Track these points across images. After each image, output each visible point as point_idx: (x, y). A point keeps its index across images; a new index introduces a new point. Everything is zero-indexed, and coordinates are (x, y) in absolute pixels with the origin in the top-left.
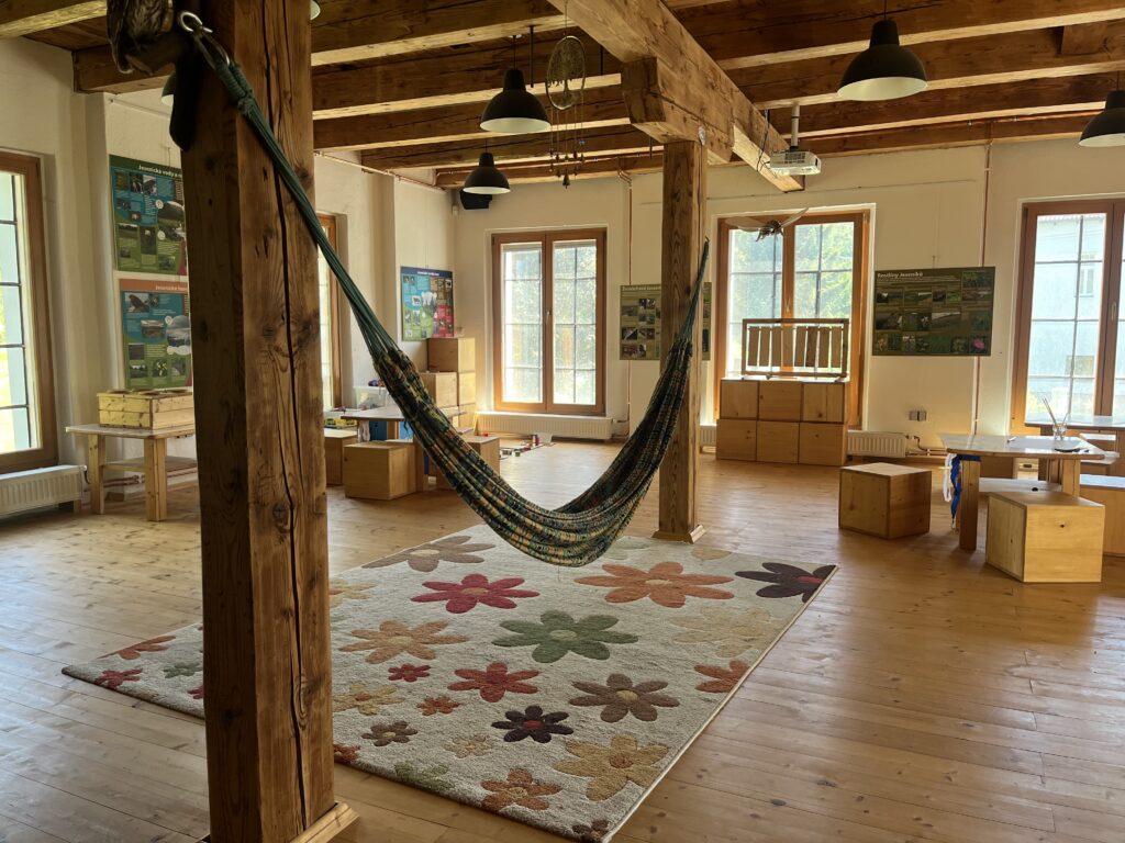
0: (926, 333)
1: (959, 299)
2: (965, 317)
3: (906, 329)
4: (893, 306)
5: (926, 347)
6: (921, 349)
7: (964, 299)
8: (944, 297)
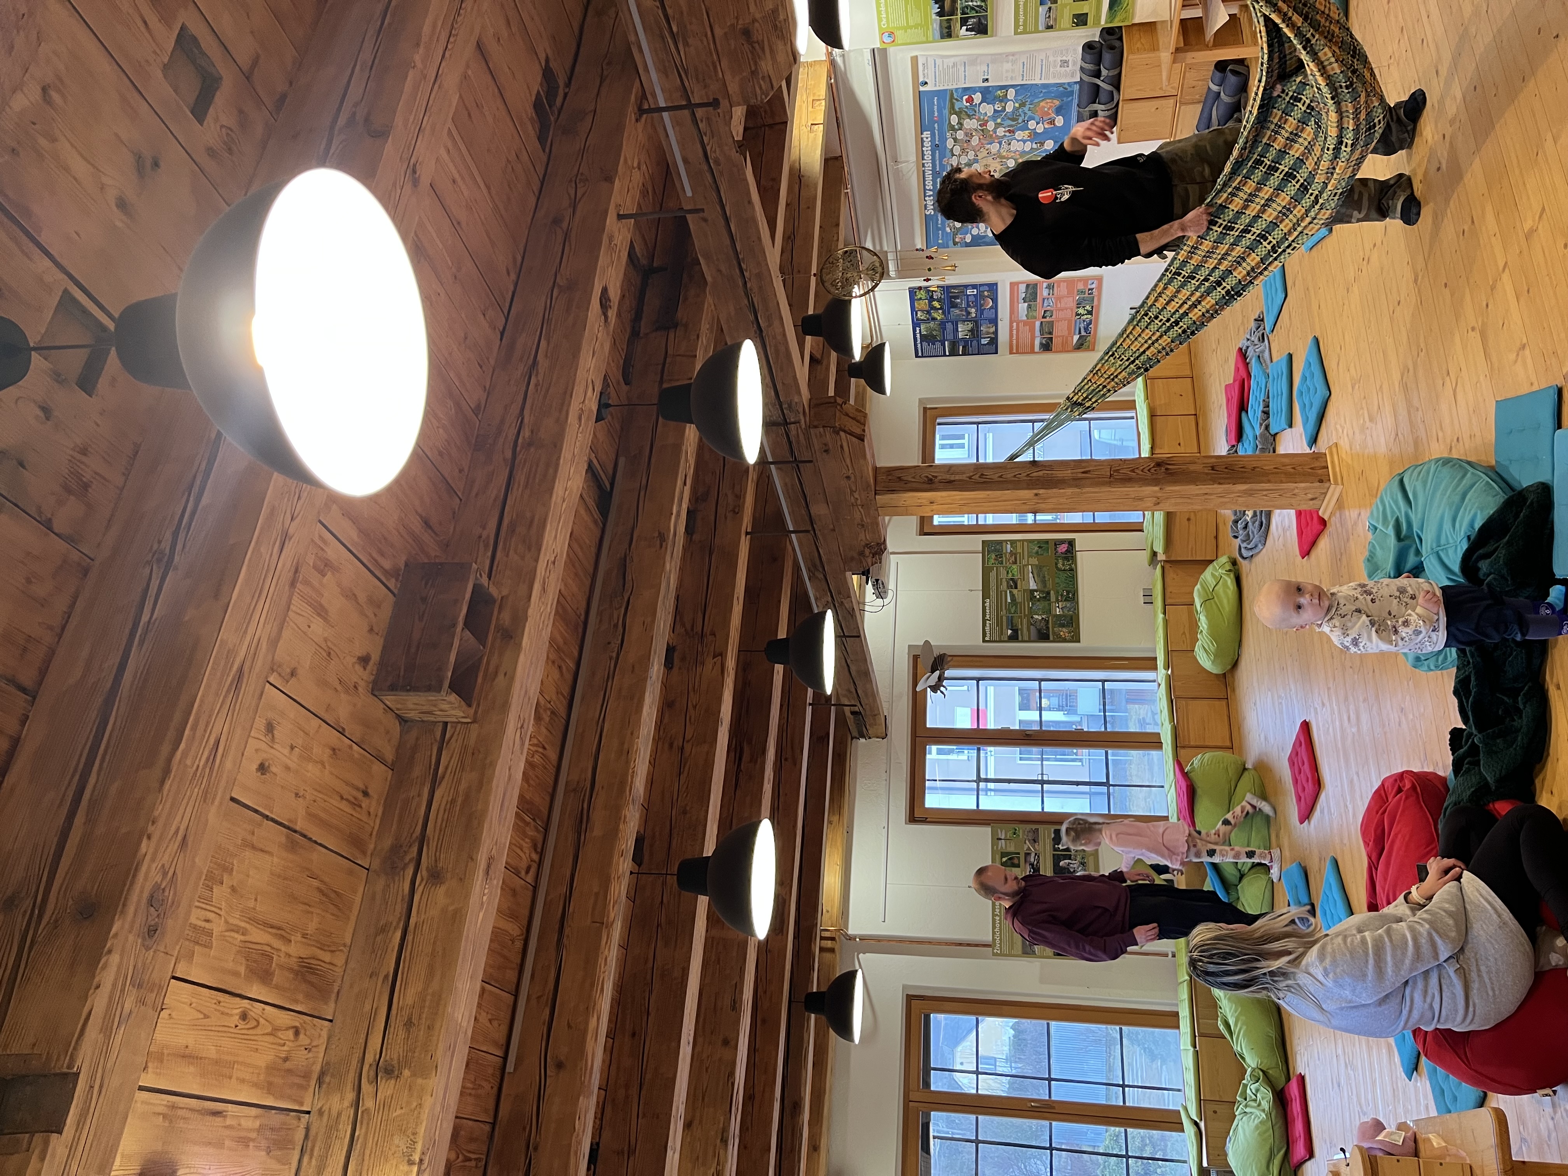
0: (1052, 592)
1: (1014, 566)
2: (1035, 561)
3: (1049, 611)
4: (1023, 626)
5: (1068, 592)
6: (1071, 596)
7: (1015, 563)
8: (1012, 579)
